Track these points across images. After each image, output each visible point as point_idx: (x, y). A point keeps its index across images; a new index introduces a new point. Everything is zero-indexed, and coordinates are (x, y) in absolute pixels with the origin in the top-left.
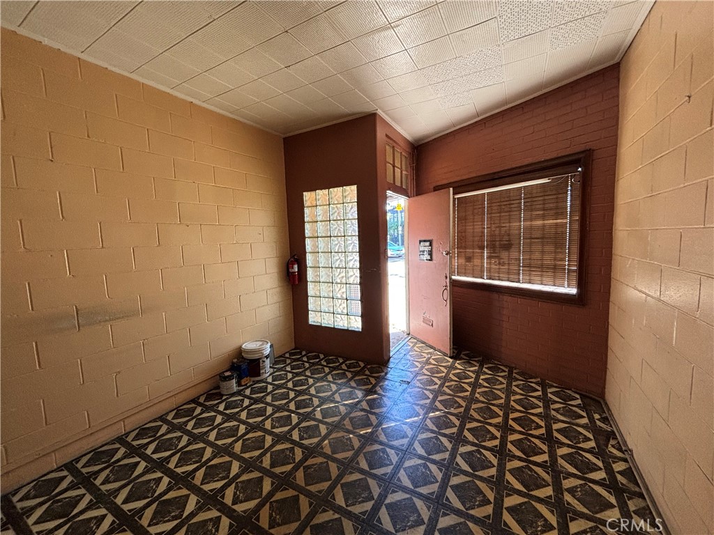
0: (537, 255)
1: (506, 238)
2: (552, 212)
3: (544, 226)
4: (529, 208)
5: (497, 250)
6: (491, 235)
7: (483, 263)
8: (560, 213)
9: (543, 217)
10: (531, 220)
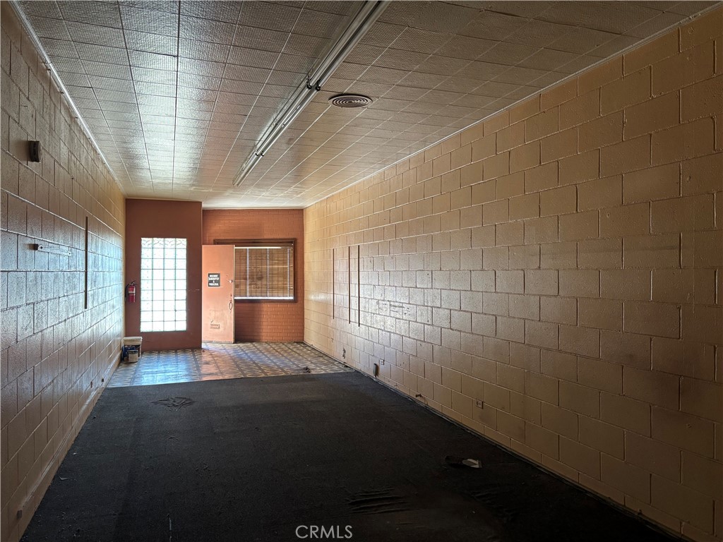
0: (275, 283)
1: (260, 274)
2: (281, 262)
3: (278, 268)
4: (272, 259)
5: (255, 280)
6: (251, 272)
7: (246, 288)
8: (285, 263)
9: (278, 264)
10: (272, 265)
